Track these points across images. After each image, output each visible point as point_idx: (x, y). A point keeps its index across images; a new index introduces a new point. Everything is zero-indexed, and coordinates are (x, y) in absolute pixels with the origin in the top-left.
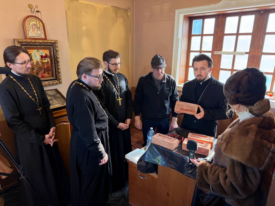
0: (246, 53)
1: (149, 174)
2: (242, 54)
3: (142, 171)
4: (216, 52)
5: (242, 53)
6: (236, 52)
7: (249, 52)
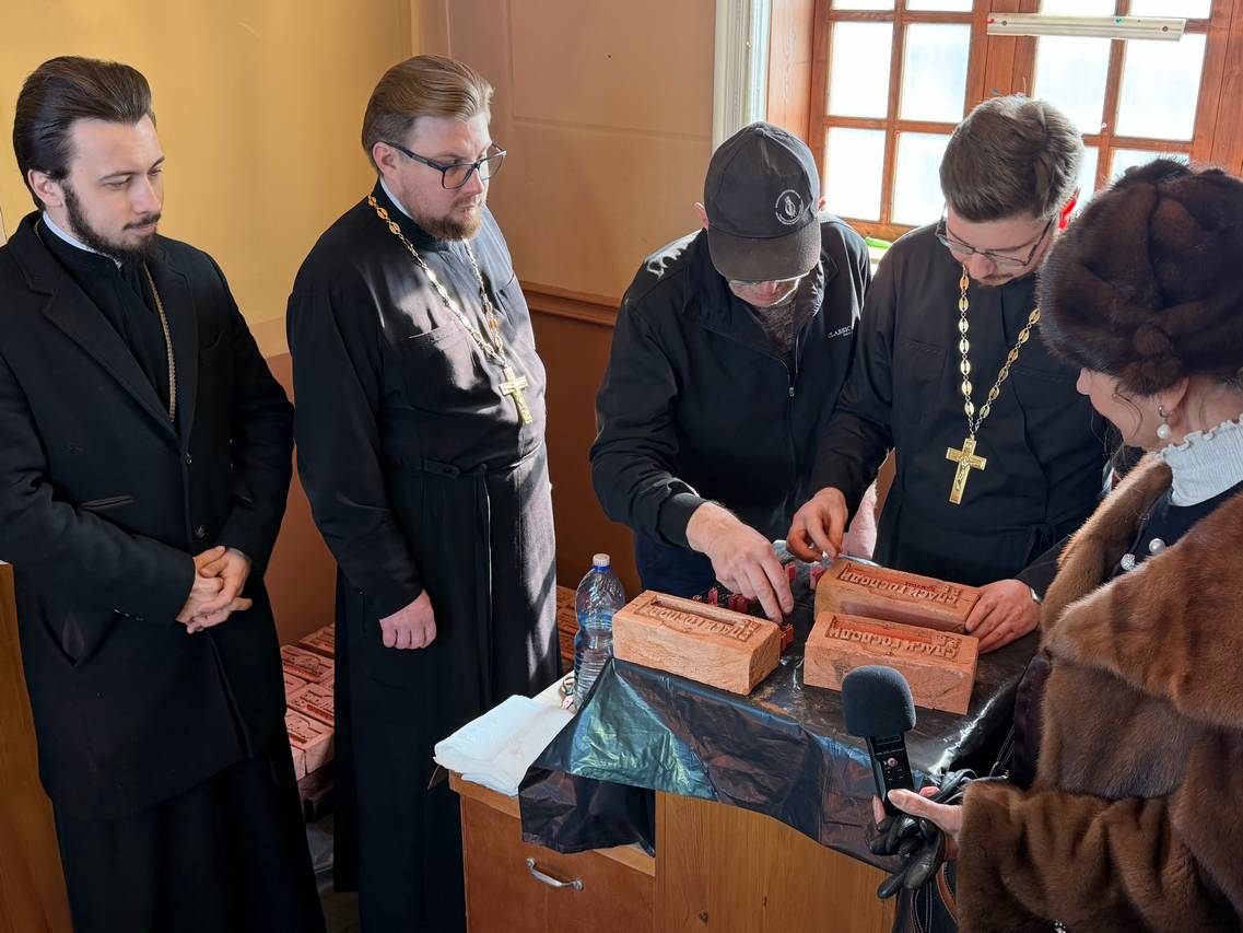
0: (1193, 26)
1: (600, 851)
2: (1163, 30)
3: (551, 843)
4: (998, 18)
5: (1165, 29)
6: (1127, 17)
7: (1210, 20)
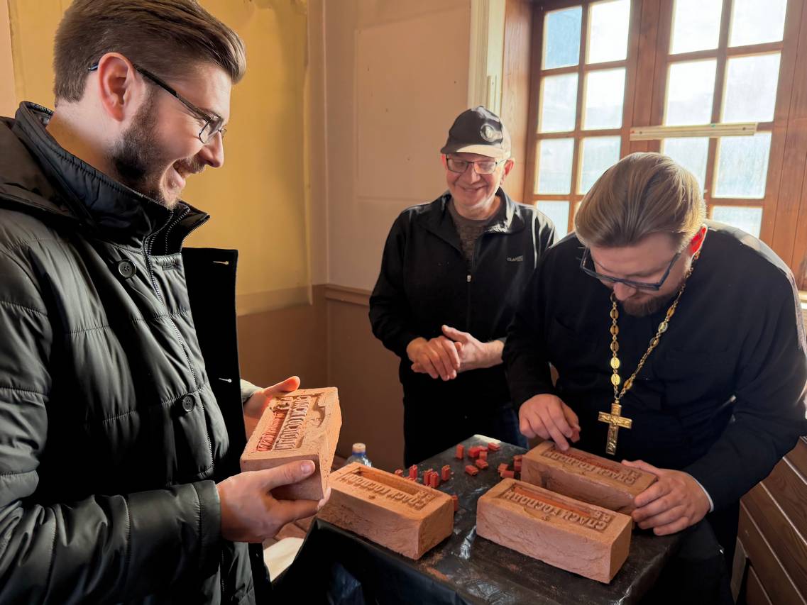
0: (762, 127)
6: (718, 124)
7: (773, 122)
